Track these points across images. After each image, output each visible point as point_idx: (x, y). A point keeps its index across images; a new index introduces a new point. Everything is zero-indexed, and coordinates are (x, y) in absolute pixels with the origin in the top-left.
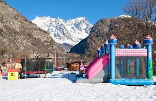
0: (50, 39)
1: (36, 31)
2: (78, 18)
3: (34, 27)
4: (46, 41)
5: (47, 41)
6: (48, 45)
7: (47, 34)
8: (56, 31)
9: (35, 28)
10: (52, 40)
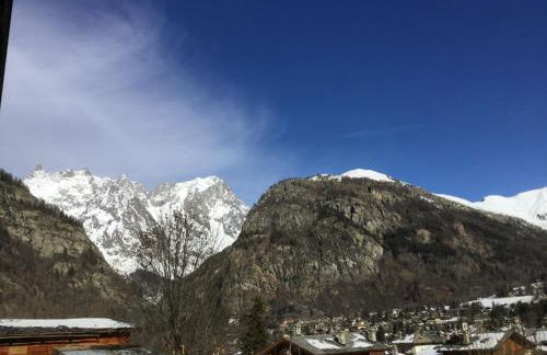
0: (80, 249)
1: (27, 213)
2: (199, 179)
3: (18, 197)
4: (64, 257)
5: (69, 253)
6: (71, 272)
7: (71, 228)
8: (110, 222)
9: (21, 201)
10: (90, 250)
